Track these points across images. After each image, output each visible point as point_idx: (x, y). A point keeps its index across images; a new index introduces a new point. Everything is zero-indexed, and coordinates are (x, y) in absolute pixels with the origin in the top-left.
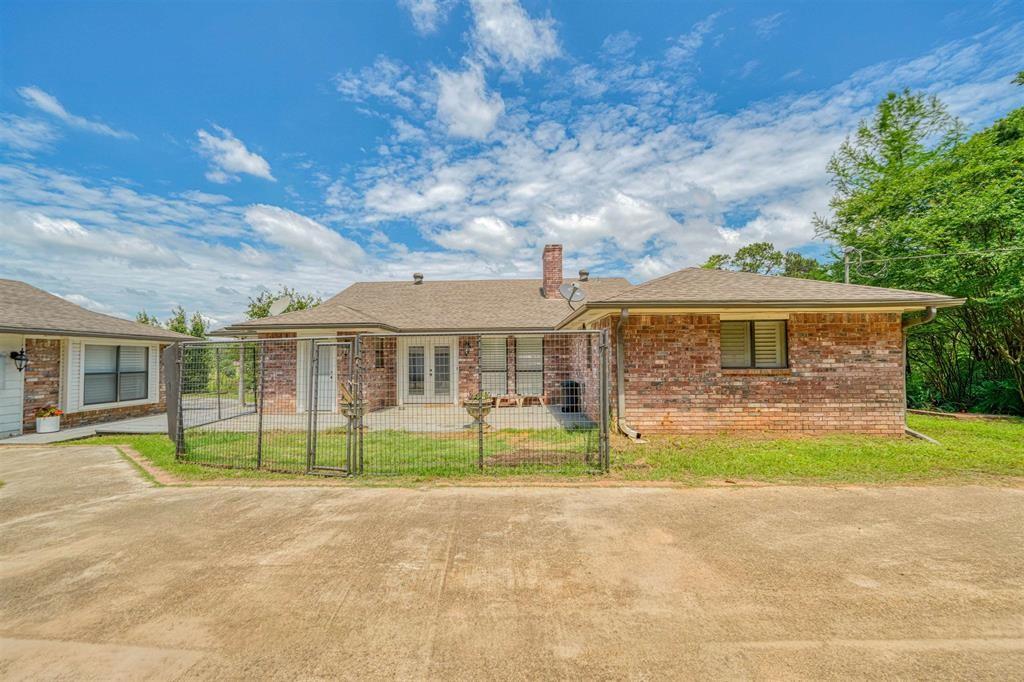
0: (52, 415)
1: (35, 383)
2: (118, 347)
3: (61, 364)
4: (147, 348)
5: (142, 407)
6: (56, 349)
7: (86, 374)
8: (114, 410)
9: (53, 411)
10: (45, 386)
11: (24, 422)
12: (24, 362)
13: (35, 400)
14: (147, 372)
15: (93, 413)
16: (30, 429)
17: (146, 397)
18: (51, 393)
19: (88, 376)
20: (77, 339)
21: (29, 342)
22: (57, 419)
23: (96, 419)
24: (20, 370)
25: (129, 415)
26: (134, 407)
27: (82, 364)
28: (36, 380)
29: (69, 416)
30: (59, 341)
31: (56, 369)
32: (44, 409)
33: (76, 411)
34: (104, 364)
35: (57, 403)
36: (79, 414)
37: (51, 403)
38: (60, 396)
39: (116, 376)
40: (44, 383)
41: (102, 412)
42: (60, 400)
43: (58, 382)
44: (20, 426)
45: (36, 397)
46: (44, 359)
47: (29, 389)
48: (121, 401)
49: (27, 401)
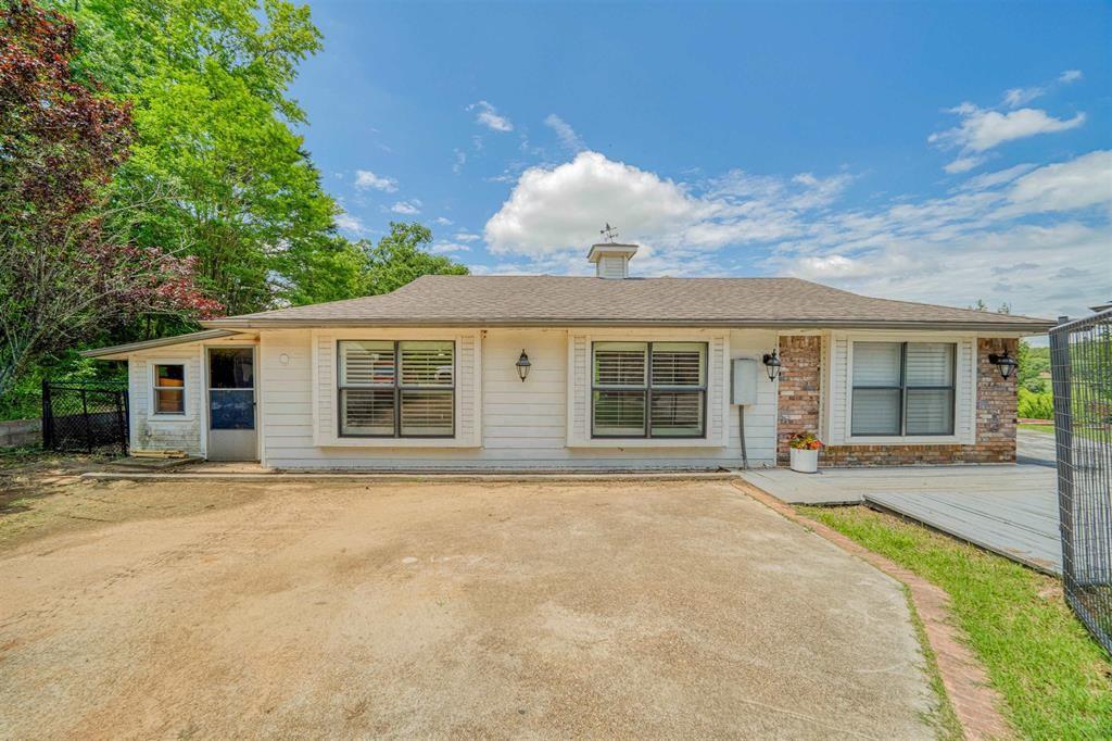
0: (809, 447)
1: (791, 398)
2: (904, 345)
3: (822, 370)
4: (954, 346)
5: (942, 448)
6: (816, 349)
7: (854, 388)
8: (896, 448)
9: (809, 440)
10: (803, 403)
11: (778, 450)
12: (776, 368)
13: (791, 422)
14: (952, 389)
15: (865, 449)
16: (784, 461)
17: (952, 433)
18: (810, 413)
19: (856, 391)
20: (842, 333)
21: (783, 339)
22: (813, 454)
23: (869, 458)
24: (772, 378)
25: (921, 458)
26: (929, 448)
27: (850, 373)
28: (792, 393)
29: (831, 449)
30: (819, 337)
31: (815, 380)
32: (800, 436)
33: (841, 444)
34: (882, 372)
35: (817, 427)
36: (846, 448)
37: (809, 428)
38: (821, 417)
39: (900, 393)
40: (801, 398)
41: (878, 448)
42: (820, 424)
43: (818, 397)
44: (773, 455)
45: (792, 417)
46: (801, 365)
47: (785, 405)
48: (907, 434)
49: (782, 421)
